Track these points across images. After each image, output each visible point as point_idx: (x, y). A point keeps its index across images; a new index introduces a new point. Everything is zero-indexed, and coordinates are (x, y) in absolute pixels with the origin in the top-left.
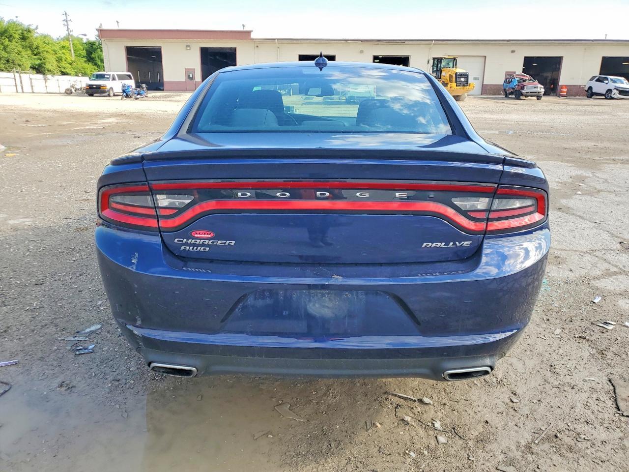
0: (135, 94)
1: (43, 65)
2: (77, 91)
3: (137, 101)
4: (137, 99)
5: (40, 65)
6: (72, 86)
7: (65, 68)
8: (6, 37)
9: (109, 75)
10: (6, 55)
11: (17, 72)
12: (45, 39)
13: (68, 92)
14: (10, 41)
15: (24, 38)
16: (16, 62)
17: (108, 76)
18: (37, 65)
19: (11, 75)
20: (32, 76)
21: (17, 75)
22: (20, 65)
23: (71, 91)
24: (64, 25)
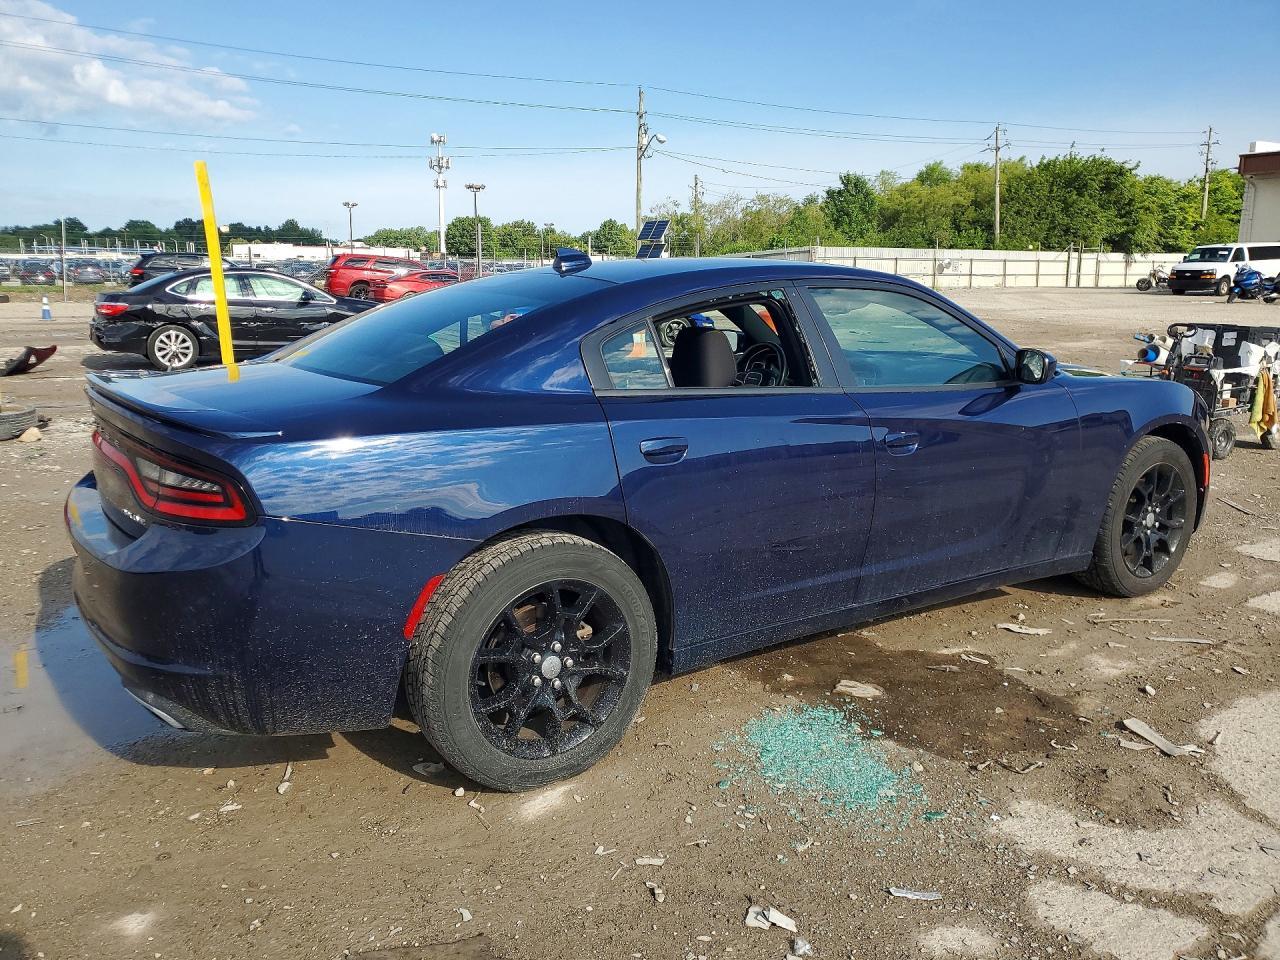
0: (1267, 289)
1: (1130, 235)
2: (1161, 284)
3: (1270, 307)
4: (1269, 301)
5: (1123, 236)
6: (1153, 275)
7: (1176, 238)
8: (1075, 188)
9: (1230, 250)
10: (1067, 220)
11: (1076, 250)
12: (1152, 186)
13: (1143, 286)
14: (1080, 194)
15: (1108, 187)
16: (1080, 233)
17: (1226, 253)
18: (1117, 235)
19: (1064, 255)
20: (1102, 256)
21: (1075, 255)
22: (1085, 238)
23: (1149, 283)
24: (1202, 153)
